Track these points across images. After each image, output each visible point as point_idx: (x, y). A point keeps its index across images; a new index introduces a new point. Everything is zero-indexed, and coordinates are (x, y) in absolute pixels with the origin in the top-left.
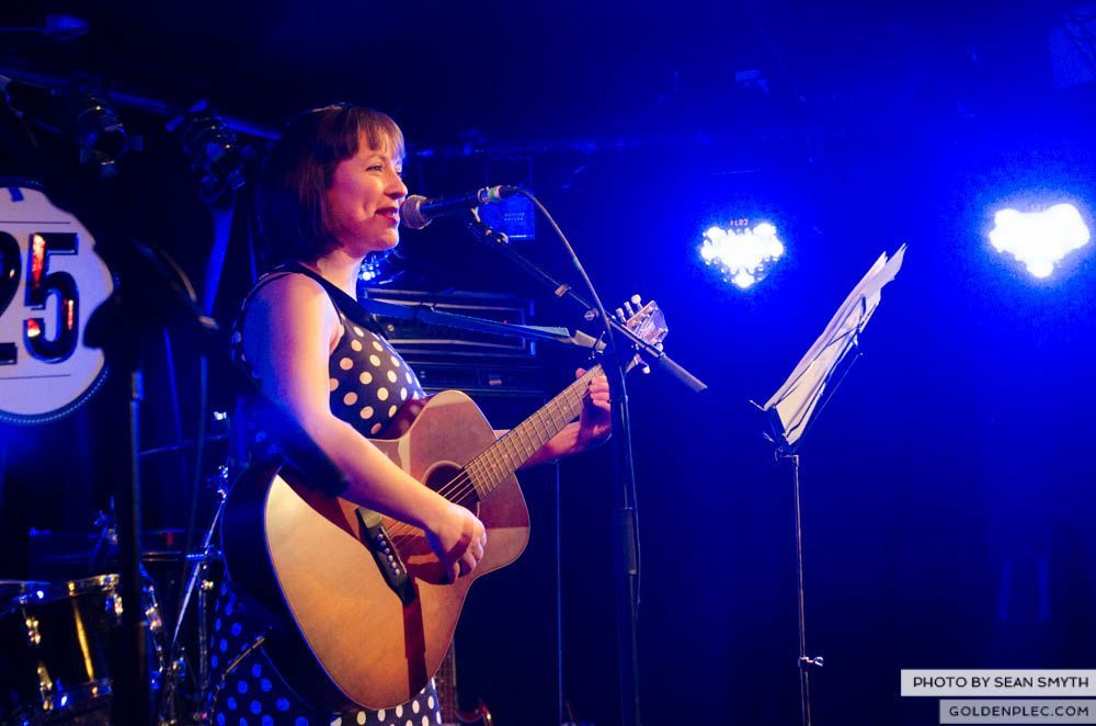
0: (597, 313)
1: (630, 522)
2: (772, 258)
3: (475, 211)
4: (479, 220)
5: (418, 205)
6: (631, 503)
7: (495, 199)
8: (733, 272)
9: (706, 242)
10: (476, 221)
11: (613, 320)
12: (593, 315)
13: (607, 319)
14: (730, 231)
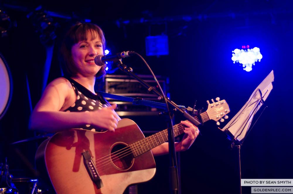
0: (162, 97)
1: (175, 172)
2: (258, 60)
3: (120, 60)
4: (122, 63)
5: (101, 58)
6: (175, 165)
7: (127, 56)
8: (244, 66)
9: (233, 54)
10: (121, 64)
11: (168, 99)
12: (161, 98)
13: (166, 99)
14: (242, 50)
